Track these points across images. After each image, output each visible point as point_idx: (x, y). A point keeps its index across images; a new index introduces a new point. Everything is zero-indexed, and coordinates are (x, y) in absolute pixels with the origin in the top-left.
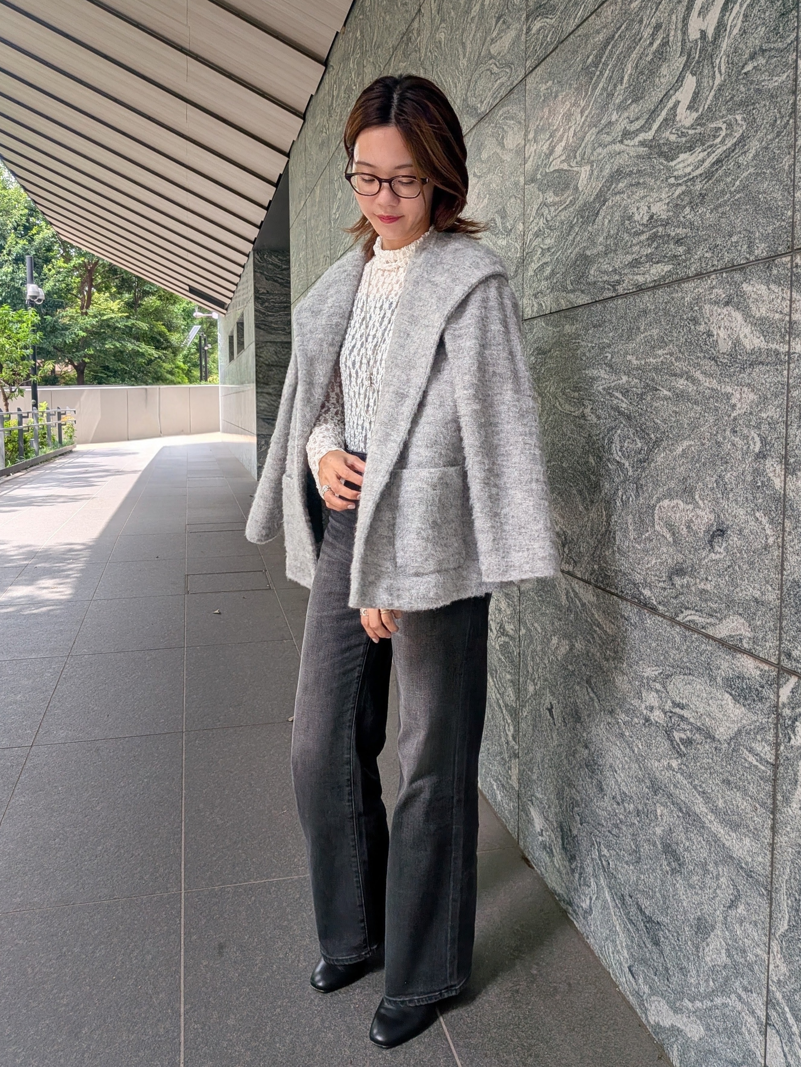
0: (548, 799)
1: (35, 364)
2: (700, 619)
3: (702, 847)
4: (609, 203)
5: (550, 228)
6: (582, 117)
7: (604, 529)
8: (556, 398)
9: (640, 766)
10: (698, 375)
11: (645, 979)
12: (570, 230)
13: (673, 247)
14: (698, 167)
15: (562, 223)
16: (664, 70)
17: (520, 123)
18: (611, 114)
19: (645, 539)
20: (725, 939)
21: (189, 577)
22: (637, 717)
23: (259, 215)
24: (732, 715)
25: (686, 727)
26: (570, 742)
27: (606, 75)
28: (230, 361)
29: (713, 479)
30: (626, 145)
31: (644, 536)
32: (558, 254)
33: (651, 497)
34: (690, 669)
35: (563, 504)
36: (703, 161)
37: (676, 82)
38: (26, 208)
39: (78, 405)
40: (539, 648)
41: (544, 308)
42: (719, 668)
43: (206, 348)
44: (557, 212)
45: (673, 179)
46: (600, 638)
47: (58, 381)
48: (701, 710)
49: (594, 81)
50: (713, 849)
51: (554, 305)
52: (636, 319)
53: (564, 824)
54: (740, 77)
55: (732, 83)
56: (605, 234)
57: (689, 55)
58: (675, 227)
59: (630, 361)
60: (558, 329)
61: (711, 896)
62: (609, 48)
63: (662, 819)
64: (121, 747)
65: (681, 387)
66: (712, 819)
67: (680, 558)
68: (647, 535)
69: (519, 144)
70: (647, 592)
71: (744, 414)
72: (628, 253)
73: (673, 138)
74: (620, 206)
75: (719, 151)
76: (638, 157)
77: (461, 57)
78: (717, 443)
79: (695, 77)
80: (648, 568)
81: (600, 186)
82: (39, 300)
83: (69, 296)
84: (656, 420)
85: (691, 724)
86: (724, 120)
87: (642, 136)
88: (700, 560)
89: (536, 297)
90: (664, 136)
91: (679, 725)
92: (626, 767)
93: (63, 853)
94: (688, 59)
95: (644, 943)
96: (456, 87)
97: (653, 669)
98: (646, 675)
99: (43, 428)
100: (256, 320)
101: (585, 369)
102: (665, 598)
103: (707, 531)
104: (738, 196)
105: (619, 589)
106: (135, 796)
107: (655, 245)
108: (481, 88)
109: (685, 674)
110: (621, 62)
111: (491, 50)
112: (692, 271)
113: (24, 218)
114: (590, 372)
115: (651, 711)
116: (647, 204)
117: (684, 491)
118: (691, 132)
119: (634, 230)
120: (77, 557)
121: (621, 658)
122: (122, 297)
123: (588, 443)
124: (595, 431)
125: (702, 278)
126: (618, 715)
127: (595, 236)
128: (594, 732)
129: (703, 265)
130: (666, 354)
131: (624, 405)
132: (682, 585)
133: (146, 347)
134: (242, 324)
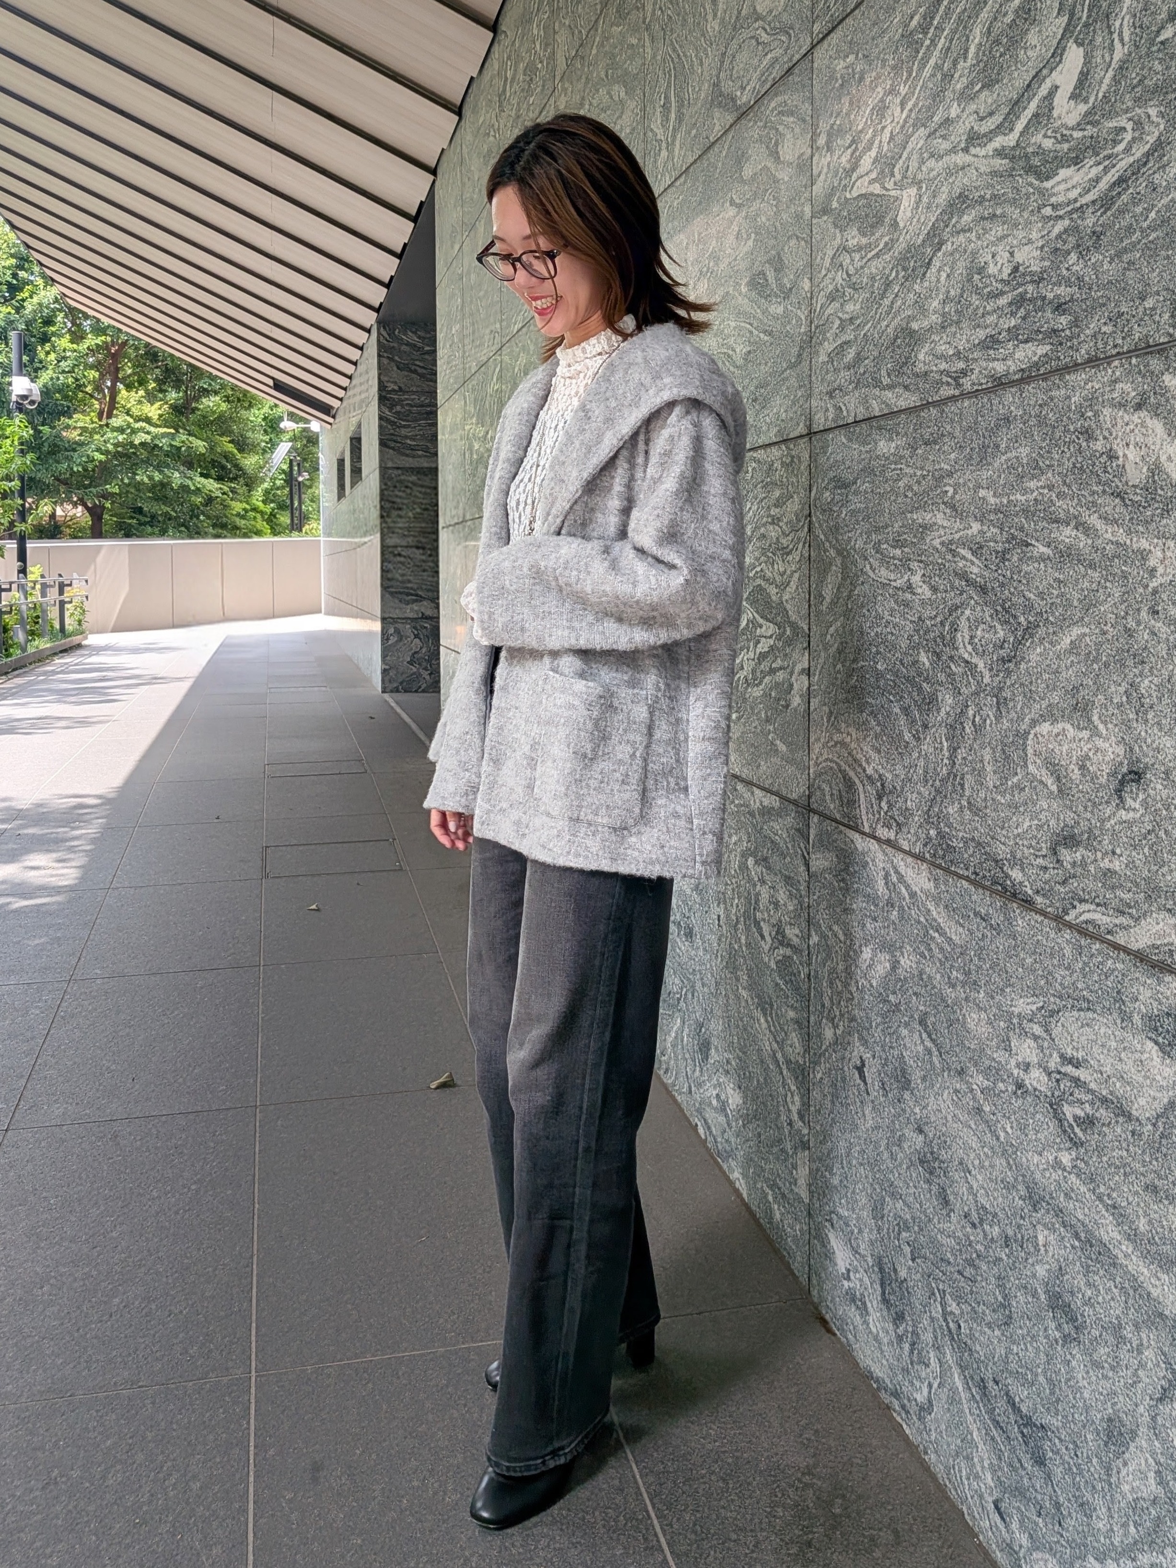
0: (858, 1218)
1: (23, 506)
2: (1104, 917)
3: (1113, 1299)
4: (948, 247)
5: (853, 286)
6: (902, 111)
7: (945, 771)
8: (866, 559)
9: (1008, 1163)
10: (1094, 520)
11: (1021, 1522)
12: (886, 290)
13: (1051, 316)
14: (1089, 190)
15: (873, 278)
16: (1033, 38)
17: (804, 121)
18: (949, 107)
19: (1012, 787)
20: (1153, 1454)
21: (269, 851)
22: (1003, 1081)
23: (387, 267)
24: (1158, 1078)
25: (1084, 1097)
26: (893, 1122)
27: (940, 46)
28: (339, 499)
29: (1122, 689)
30: (974, 156)
31: (1010, 783)
32: (867, 328)
33: (1020, 718)
34: (1089, 1001)
35: (878, 729)
36: (1097, 180)
37: (1053, 56)
38: (12, 256)
39: (93, 567)
40: (841, 967)
41: (845, 413)
42: (1137, 999)
43: (300, 479)
44: (865, 260)
45: (1049, 209)
46: (942, 949)
48: (1108, 1069)
49: (920, 55)
50: (1131, 1302)
51: (861, 409)
52: (993, 432)
53: (886, 1260)
54: (1155, 48)
55: (1140, 57)
56: (941, 296)
57: (1072, 15)
58: (1054, 284)
59: (984, 499)
60: (868, 448)
61: (1130, 1381)
62: (945, 3)
63: (1046, 1251)
64: (154, 1131)
65: (1067, 540)
66: (1130, 1251)
67: (1069, 817)
68: (1015, 780)
69: (802, 154)
70: (1016, 874)
71: (1170, 584)
72: (979, 326)
73: (1048, 144)
74: (965, 251)
75: (1123, 165)
76: (994, 173)
77: (710, 17)
78: (1127, 630)
79: (1081, 49)
80: (1019, 835)
81: (933, 219)
82: (32, 402)
83: (80, 395)
84: (1027, 593)
85: (1093, 1092)
86: (1129, 115)
87: (998, 142)
88: (1103, 821)
89: (831, 397)
90: (1033, 140)
91: (1071, 1095)
92: (987, 1164)
93: (55, 1309)
94: (1068, 24)
95: (1020, 1461)
96: (701, 64)
97: (1029, 1001)
98: (1016, 1011)
99: (35, 608)
100: (380, 434)
101: (911, 512)
102: (1045, 883)
103: (1113, 774)
104: (1153, 236)
105: (971, 869)
106: (177, 1213)
107: (1022, 312)
108: (741, 65)
109: (1080, 1010)
110: (965, 23)
111: (758, 8)
112: (1081, 355)
113: (9, 272)
114: (920, 517)
115: (1026, 1071)
116: (1008, 248)
117: (1075, 708)
118: (1077, 134)
119: (989, 289)
120: (88, 817)
121: (975, 982)
122: (165, 396)
123: (918, 631)
124: (928, 612)
125: (1098, 366)
126: (972, 1076)
127: (926, 298)
128: (932, 1106)
129: (1100, 345)
130: (1043, 487)
131: (975, 570)
132: (1075, 862)
133: (203, 480)
134: (359, 440)
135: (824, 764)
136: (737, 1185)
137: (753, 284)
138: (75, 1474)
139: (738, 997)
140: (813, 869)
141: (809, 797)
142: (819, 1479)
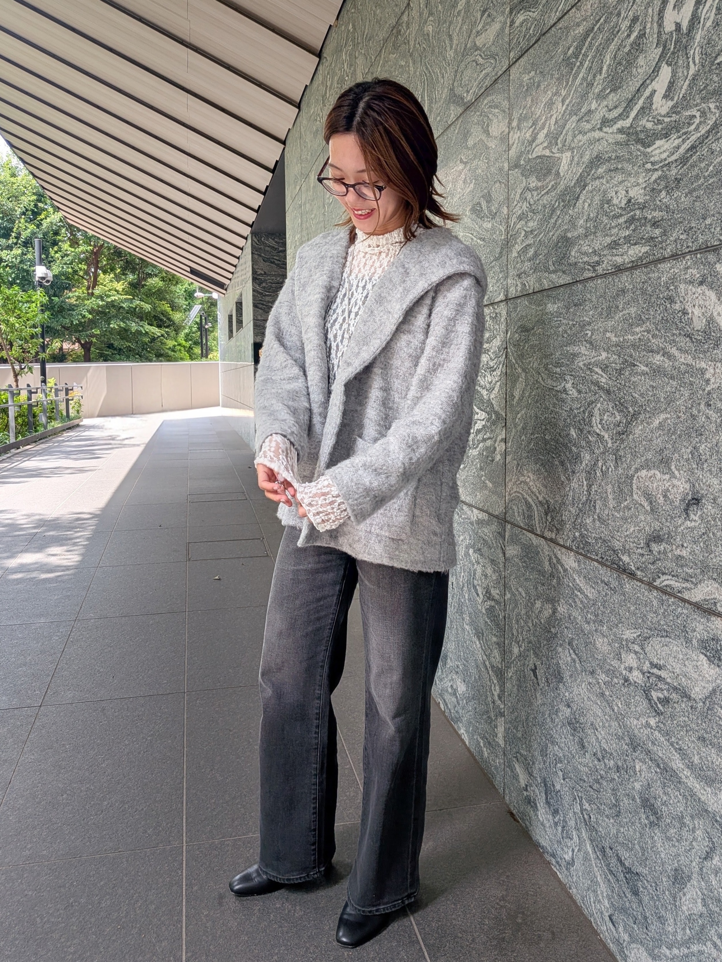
0: (532, 756)
1: (43, 343)
2: (677, 583)
3: (679, 802)
4: (589, 188)
5: (533, 211)
6: (563, 105)
7: (584, 499)
8: (539, 374)
9: (619, 724)
10: (674, 351)
11: (625, 927)
12: (552, 214)
13: (650, 229)
14: (673, 153)
15: (544, 206)
16: (641, 61)
17: (504, 111)
18: (591, 103)
19: (624, 508)
20: (700, 889)
21: (190, 545)
22: (617, 677)
23: (256, 200)
24: (707, 675)
25: (663, 687)
26: (553, 701)
27: (586, 66)
28: (230, 338)
29: (689, 451)
30: (606, 133)
31: (622, 505)
32: (541, 236)
33: (629, 468)
34: (667, 632)
35: (546, 474)
36: (678, 147)
37: (653, 72)
38: (34, 194)
39: (85, 380)
40: (523, 612)
41: (527, 287)
42: (695, 631)
43: (207, 327)
44: (540, 196)
45: (649, 164)
46: (582, 602)
47: (66, 359)
48: (678, 671)
49: (574, 71)
50: (689, 803)
51: (537, 285)
52: (615, 297)
53: (548, 780)
54: (714, 67)
55: (705, 73)
56: (585, 218)
57: (665, 47)
58: (652, 210)
59: (609, 338)
60: (541, 308)
61: (688, 848)
62: (589, 40)
63: (641, 774)
64: (125, 707)
65: (658, 363)
66: (689, 774)
67: (657, 525)
68: (626, 503)
69: (503, 132)
70: (625, 558)
71: (718, 389)
72: (607, 235)
73: (649, 125)
74: (600, 190)
75: (694, 138)
76: (617, 143)
77: (448, 49)
78: (692, 416)
79: (670, 68)
80: (627, 536)
81: (581, 171)
82: (48, 281)
83: (76, 277)
84: (634, 394)
85: (668, 684)
86: (698, 108)
87: (620, 124)
88: (676, 528)
89: (520, 278)
90: (641, 123)
91: (656, 685)
92: (607, 725)
93: (70, 808)
94: (663, 52)
95: (624, 893)
96: (443, 77)
97: (632, 631)
98: (625, 637)
99: (51, 403)
100: (254, 300)
101: (566, 346)
102: (643, 563)
103: (683, 500)
104: (711, 181)
105: (600, 556)
106: (139, 753)
107: (633, 227)
108: (467, 78)
109: (662, 637)
110: (600, 53)
111: (477, 42)
112: (668, 252)
113: (32, 204)
114: (571, 349)
115: (630, 672)
116: (625, 188)
117: (661, 461)
118: (667, 120)
119: (613, 213)
120: (85, 525)
121: (601, 621)
122: (126, 278)
123: (569, 416)
124: (576, 405)
125: (678, 259)
126: (599, 675)
127: (576, 219)
128: (576, 691)
129: (679, 247)
130: (644, 331)
131: (604, 380)
132: (660, 551)
133: (149, 327)
134: (241, 303)
135: (514, 495)
136: (463, 737)
137: (474, 210)
138: (83, 901)
139: (463, 629)
140: (507, 556)
141: (505, 513)
142: (509, 903)
